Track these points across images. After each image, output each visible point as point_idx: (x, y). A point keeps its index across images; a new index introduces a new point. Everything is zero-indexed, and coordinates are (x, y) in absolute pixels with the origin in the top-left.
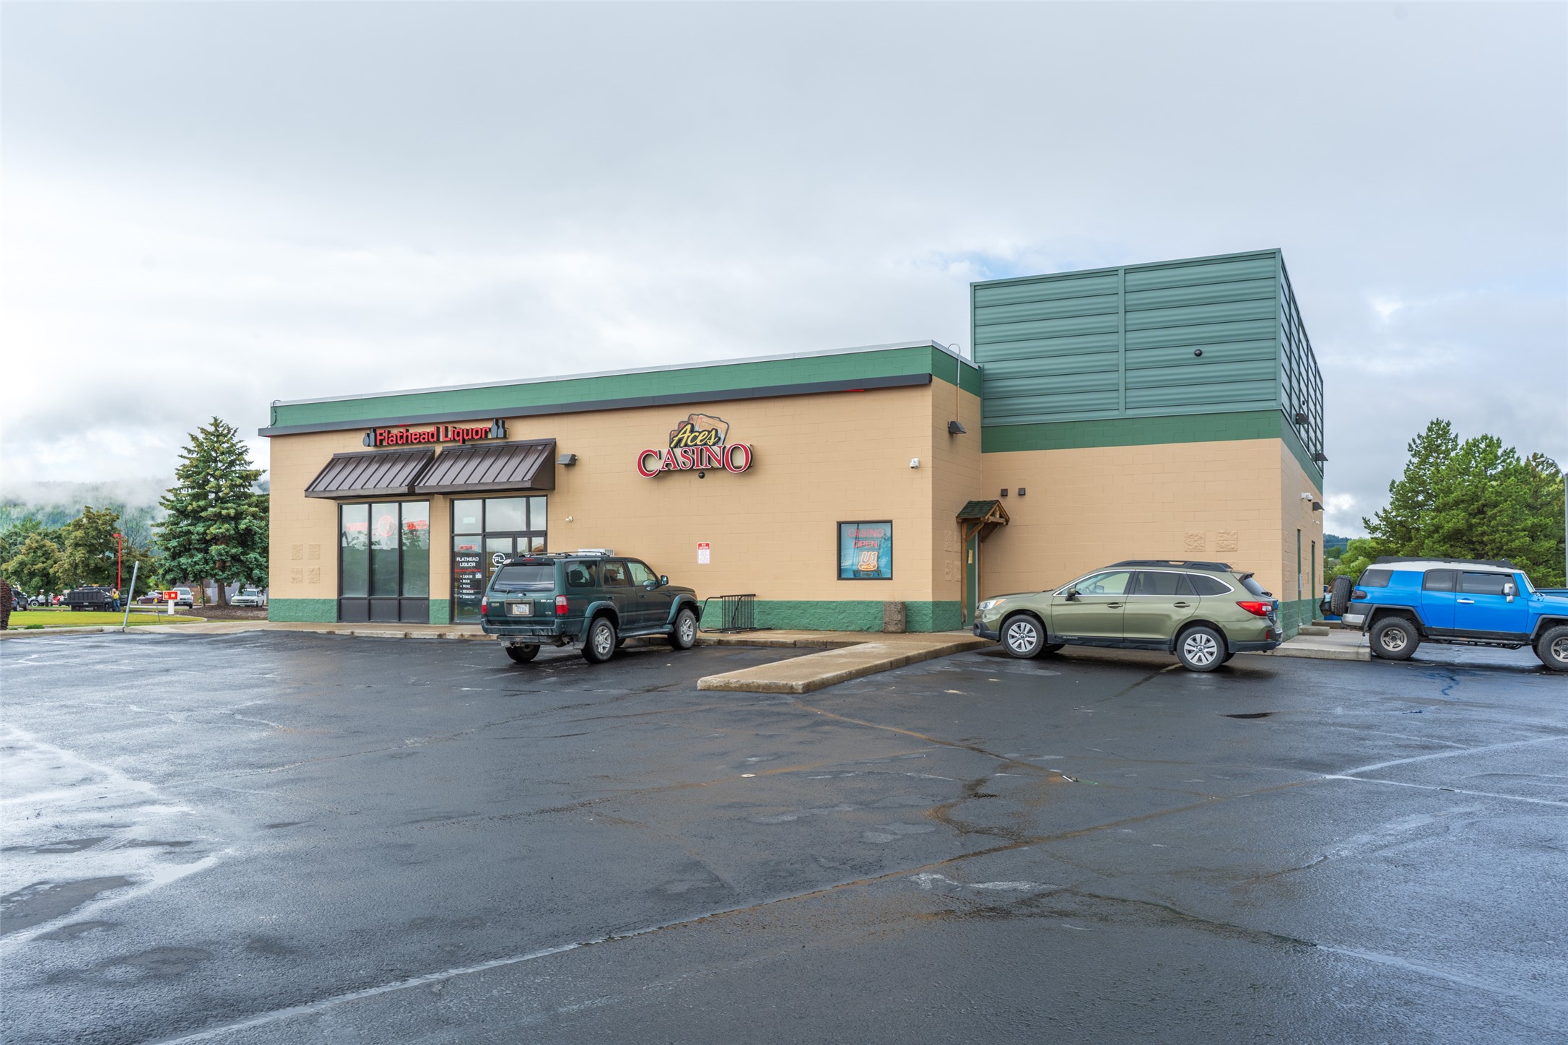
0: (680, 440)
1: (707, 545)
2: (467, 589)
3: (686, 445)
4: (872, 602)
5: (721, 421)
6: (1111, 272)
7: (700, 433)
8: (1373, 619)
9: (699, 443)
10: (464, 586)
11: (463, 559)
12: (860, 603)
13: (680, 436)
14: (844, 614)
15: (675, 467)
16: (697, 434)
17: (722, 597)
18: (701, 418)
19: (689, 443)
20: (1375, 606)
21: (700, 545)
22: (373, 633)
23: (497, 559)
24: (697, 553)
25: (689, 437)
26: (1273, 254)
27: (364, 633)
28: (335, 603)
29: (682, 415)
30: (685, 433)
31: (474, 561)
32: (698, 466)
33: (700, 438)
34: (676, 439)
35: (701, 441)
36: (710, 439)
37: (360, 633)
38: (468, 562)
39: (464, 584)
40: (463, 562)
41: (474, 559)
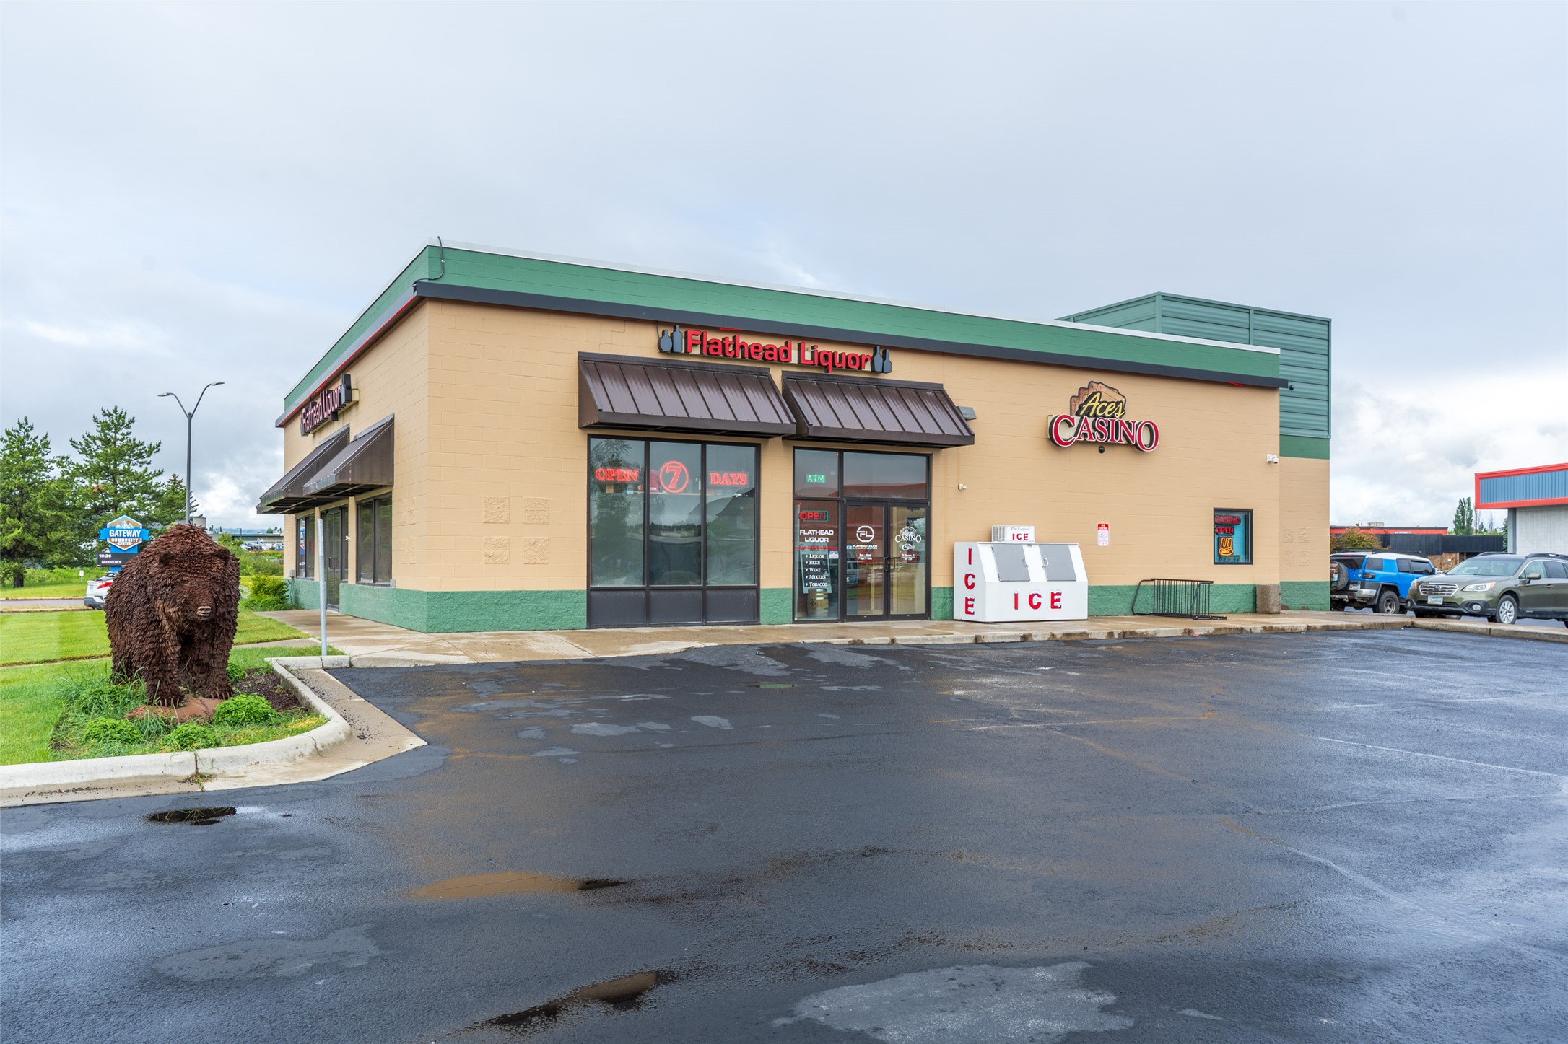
0: (1090, 408)
1: (1107, 526)
2: (817, 573)
3: (1095, 415)
4: (1239, 585)
5: (1119, 393)
6: (1246, 310)
7: (1109, 403)
8: (1381, 592)
9: (1107, 415)
10: (811, 569)
11: (810, 532)
12: (1231, 586)
13: (1089, 404)
14: (1219, 597)
15: (1091, 438)
16: (1106, 404)
17: (1153, 580)
18: (1101, 387)
19: (1098, 413)
20: (1382, 583)
21: (1100, 525)
22: (927, 639)
23: (862, 533)
24: (1097, 533)
25: (1098, 406)
26: (1327, 323)
27: (910, 640)
28: (584, 597)
29: (1082, 380)
30: (1094, 401)
31: (826, 536)
32: (1112, 440)
33: (1108, 409)
34: (1086, 407)
35: (1109, 413)
36: (1117, 411)
37: (905, 640)
38: (817, 536)
39: (812, 566)
40: (810, 536)
41: (827, 532)
